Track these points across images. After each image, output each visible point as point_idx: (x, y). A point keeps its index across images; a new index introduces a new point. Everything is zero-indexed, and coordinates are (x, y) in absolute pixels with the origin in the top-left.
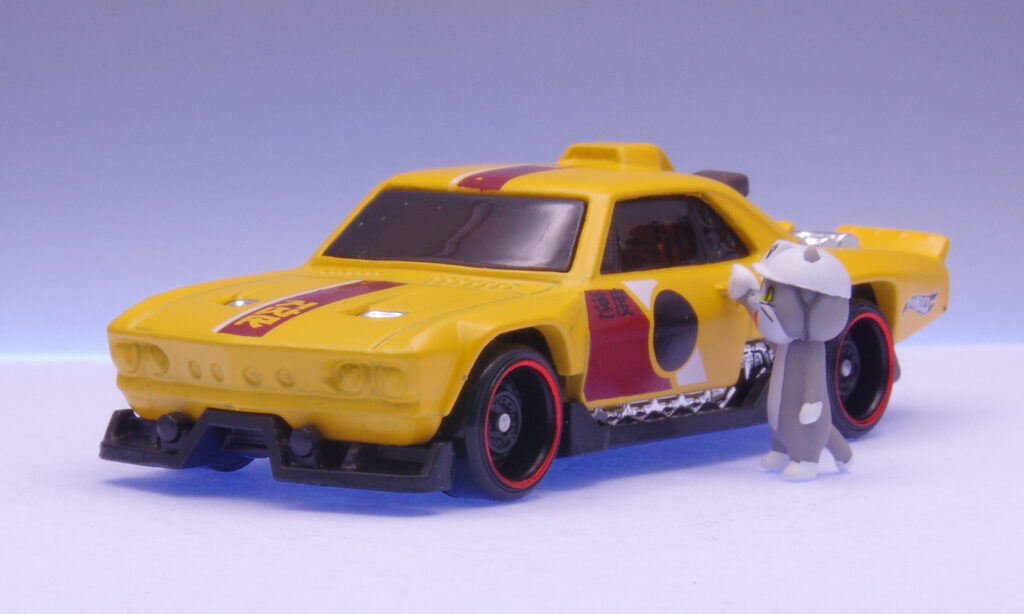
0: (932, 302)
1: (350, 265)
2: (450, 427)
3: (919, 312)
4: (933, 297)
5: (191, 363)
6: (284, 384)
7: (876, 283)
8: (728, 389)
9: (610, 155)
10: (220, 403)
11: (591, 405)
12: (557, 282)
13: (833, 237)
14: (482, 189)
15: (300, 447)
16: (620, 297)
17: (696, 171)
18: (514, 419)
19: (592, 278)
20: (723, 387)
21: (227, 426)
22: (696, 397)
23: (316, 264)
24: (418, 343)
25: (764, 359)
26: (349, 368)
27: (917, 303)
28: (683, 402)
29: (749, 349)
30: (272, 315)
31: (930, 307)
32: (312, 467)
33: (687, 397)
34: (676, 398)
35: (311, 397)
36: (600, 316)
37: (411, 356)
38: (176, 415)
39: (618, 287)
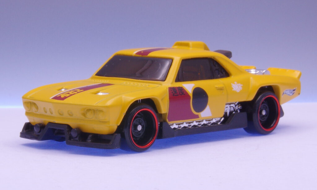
0: (294, 92)
1: (102, 79)
2: (120, 129)
3: (289, 95)
4: (294, 90)
5: (44, 108)
6: (70, 115)
7: (273, 85)
8: (221, 118)
9: (187, 45)
10: (52, 121)
11: (170, 123)
12: (161, 84)
13: (261, 71)
14: (142, 55)
15: (74, 135)
16: (181, 90)
17: (214, 50)
18: (143, 127)
19: (172, 83)
20: (219, 118)
21: (56, 128)
22: (209, 120)
23: (93, 78)
24: (109, 103)
25: (234, 109)
26: (89, 110)
27: (288, 92)
28: (205, 122)
29: (228, 106)
30: (69, 94)
31: (293, 94)
32: (77, 141)
33: (206, 120)
34: (202, 121)
35: (78, 119)
36: (173, 95)
37: (107, 107)
38: (40, 124)
39: (180, 86)
